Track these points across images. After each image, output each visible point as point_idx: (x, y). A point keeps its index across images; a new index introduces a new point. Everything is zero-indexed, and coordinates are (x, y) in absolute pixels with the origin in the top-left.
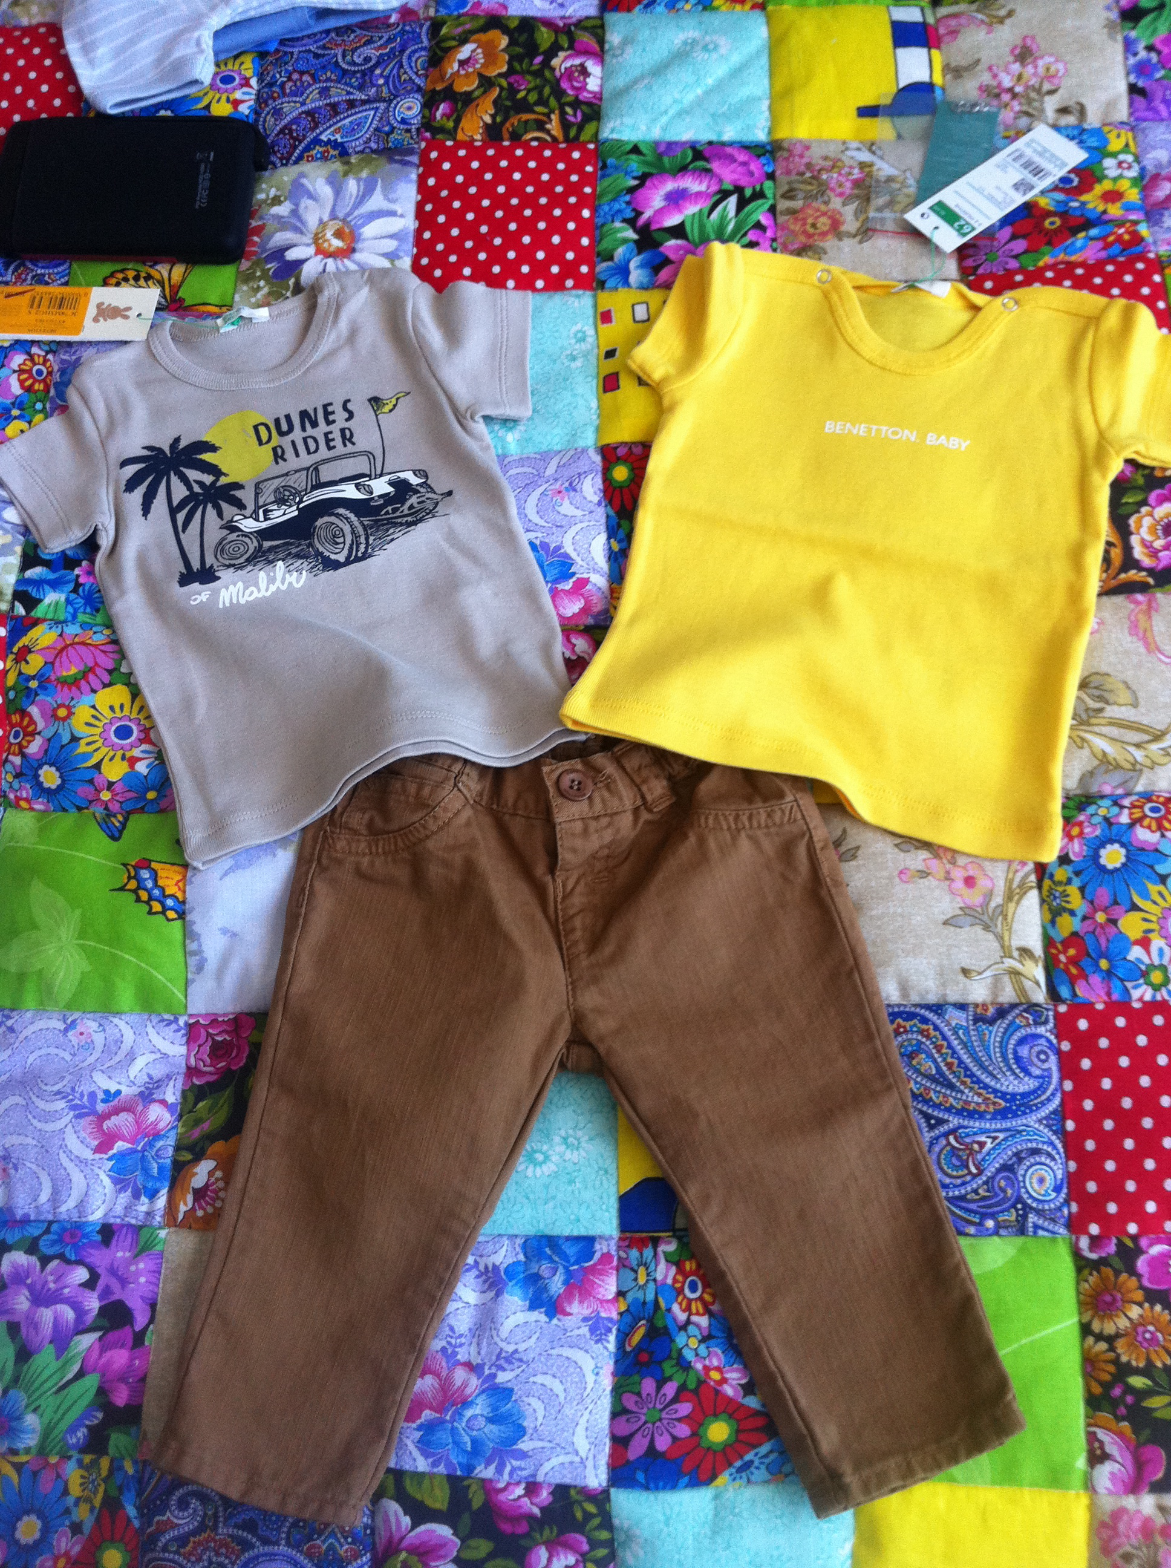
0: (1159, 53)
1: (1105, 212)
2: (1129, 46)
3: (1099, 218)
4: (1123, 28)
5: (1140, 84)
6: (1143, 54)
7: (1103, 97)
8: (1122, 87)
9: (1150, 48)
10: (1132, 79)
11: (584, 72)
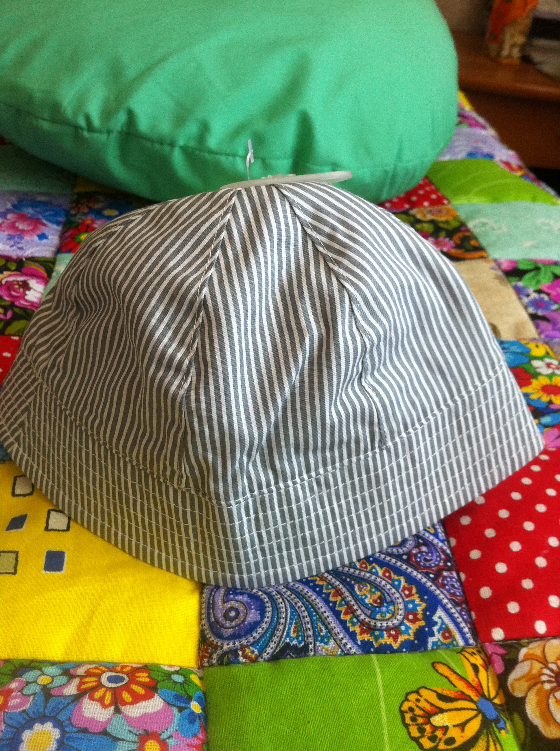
0: (548, 294)
1: (550, 402)
2: (519, 291)
3: (547, 407)
4: (510, 282)
5: (540, 313)
6: (534, 296)
7: (512, 320)
8: (523, 315)
9: (539, 292)
10: (531, 310)
11: (26, 286)
